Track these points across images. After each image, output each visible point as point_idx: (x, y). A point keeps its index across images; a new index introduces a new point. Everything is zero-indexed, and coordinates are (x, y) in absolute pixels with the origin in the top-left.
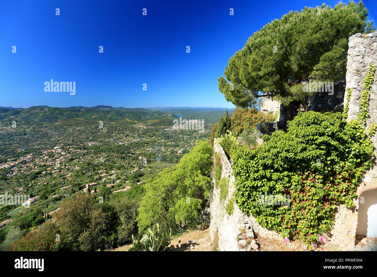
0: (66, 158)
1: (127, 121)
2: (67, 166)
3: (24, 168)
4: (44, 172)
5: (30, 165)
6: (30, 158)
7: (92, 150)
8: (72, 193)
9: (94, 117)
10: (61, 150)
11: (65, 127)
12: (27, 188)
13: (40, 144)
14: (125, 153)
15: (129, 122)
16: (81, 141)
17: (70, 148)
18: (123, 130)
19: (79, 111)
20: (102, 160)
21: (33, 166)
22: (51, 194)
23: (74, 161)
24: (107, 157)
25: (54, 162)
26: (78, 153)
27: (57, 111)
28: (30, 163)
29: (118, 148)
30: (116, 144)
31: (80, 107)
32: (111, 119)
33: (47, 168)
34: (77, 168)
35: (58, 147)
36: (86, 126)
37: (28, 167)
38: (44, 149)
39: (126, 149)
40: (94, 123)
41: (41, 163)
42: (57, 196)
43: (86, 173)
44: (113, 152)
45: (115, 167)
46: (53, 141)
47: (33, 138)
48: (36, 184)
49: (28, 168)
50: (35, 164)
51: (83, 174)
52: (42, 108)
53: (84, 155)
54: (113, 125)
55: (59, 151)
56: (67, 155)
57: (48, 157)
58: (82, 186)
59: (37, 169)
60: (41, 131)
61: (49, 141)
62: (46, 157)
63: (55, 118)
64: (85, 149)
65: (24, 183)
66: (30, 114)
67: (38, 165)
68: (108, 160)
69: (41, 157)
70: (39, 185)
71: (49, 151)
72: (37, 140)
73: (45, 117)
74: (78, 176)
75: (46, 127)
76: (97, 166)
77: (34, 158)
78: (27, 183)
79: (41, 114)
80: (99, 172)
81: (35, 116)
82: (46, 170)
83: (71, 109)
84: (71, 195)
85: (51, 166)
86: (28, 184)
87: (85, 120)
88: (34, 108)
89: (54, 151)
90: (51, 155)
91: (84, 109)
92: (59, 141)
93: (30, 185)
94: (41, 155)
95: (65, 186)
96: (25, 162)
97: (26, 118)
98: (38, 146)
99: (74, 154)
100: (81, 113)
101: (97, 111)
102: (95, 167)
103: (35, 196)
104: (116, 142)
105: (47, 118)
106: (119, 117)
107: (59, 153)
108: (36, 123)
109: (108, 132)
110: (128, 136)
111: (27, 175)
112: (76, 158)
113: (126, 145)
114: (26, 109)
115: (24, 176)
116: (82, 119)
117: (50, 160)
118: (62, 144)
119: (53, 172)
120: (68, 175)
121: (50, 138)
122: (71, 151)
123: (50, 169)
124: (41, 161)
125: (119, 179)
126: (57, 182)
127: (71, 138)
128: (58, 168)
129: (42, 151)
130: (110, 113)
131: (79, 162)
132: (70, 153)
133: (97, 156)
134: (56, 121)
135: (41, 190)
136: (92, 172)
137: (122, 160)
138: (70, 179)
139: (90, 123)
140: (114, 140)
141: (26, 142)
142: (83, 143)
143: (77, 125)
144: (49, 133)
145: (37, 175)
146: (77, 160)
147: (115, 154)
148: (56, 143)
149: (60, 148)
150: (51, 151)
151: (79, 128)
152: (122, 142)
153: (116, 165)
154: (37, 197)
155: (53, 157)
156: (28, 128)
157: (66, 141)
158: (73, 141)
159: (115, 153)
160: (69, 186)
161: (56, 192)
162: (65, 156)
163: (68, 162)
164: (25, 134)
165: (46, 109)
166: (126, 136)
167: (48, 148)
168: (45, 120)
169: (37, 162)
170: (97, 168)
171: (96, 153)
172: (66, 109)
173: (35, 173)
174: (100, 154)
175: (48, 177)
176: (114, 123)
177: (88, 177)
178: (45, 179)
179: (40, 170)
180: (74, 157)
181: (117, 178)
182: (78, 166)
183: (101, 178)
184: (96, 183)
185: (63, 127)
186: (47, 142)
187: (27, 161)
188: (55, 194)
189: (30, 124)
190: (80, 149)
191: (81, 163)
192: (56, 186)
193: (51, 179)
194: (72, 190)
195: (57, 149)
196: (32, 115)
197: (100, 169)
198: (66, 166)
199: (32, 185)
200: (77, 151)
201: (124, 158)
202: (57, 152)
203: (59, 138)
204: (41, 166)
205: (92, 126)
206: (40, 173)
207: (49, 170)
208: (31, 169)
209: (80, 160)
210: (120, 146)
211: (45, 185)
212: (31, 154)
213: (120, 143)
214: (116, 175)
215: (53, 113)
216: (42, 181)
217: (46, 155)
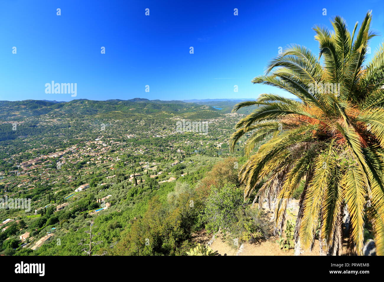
0: (107, 149)
1: (164, 114)
2: (109, 157)
3: (71, 157)
4: (88, 163)
5: (75, 156)
6: (75, 149)
7: (131, 142)
8: (118, 182)
9: (131, 109)
10: (102, 142)
11: (104, 119)
12: (75, 176)
13: (83, 136)
14: (163, 146)
15: (166, 115)
16: (120, 133)
17: (110, 140)
18: (160, 122)
19: (117, 104)
20: (141, 152)
21: (78, 157)
22: (100, 182)
23: (115, 152)
24: (146, 149)
25: (96, 153)
26: (118, 145)
27: (96, 104)
28: (75, 153)
29: (156, 141)
30: (153, 137)
31: (117, 100)
32: (148, 112)
33: (90, 158)
34: (118, 159)
35: (99, 139)
36: (124, 118)
37: (74, 157)
38: (87, 141)
39: (164, 142)
40: (132, 116)
41: (85, 154)
42: (105, 184)
43: (128, 164)
44: (152, 144)
45: (155, 159)
46: (94, 133)
47: (77, 129)
48: (82, 173)
49: (74, 159)
50: (80, 155)
51: (125, 165)
52: (82, 101)
53: (124, 147)
54: (150, 118)
55: (101, 142)
56: (108, 147)
57: (90, 148)
58: (127, 176)
59: (82, 159)
60: (83, 124)
61: (91, 133)
62: (89, 148)
63: (95, 111)
64: (124, 141)
65: (72, 171)
66: (72, 107)
67: (82, 156)
68: (147, 152)
69: (84, 148)
70: (85, 174)
71: (92, 142)
72: (80, 132)
73: (86, 110)
74: (120, 167)
75: (87, 120)
76: (137, 158)
77: (78, 149)
78: (74, 172)
79: (82, 108)
80: (141, 163)
81: (77, 109)
82: (90, 161)
83: (109, 102)
84: (117, 184)
85: (94, 156)
86: (76, 173)
87: (123, 113)
88: (75, 101)
89: (95, 142)
90: (94, 147)
91: (121, 102)
92: (99, 133)
93: (77, 174)
94: (85, 146)
95: (110, 175)
96: (70, 153)
97: (69, 111)
98: (81, 137)
99: (115, 146)
100: (119, 106)
101: (134, 104)
102: (136, 159)
103: (85, 183)
104: (154, 135)
105: (88, 111)
106: (155, 110)
107: (101, 145)
108: (78, 116)
109: (145, 125)
110: (165, 129)
111: (73, 165)
112: (117, 150)
113: (164, 138)
114: (69, 102)
115: (71, 165)
116: (120, 111)
117: (92, 151)
118: (103, 136)
119: (96, 163)
120: (111, 166)
121: (91, 130)
122: (112, 143)
123: (93, 159)
124: (85, 152)
125: (160, 170)
126: (101, 171)
127: (111, 131)
128: (101, 159)
129: (85, 142)
130: (147, 106)
131: (120, 153)
132: (110, 145)
133: (136, 148)
134: (96, 114)
135: (88, 179)
136: (133, 163)
137: (161, 153)
138: (113, 169)
139: (128, 116)
140: (152, 132)
141: (71, 134)
142: (122, 136)
143: (116, 117)
144: (90, 125)
145: (82, 165)
146: (117, 151)
147: (154, 147)
148: (97, 135)
149: (101, 140)
150: (93, 142)
151: (118, 121)
152: (159, 134)
153: (155, 157)
154: (87, 185)
155: (95, 148)
156: (72, 120)
157: (106, 133)
158: (112, 133)
159: (154, 145)
160: (113, 176)
161: (103, 180)
162: (106, 148)
163: (109, 153)
164: (69, 126)
165: (86, 102)
166: (164, 129)
167: (90, 140)
168: (85, 113)
169: (81, 152)
170: (137, 160)
171: (135, 146)
172: (104, 102)
173: (80, 163)
174: (139, 146)
175: (93, 167)
176: (151, 116)
177: (130, 168)
178: (90, 169)
179: (84, 161)
180: (115, 149)
181: (158, 170)
182: (119, 158)
183: (142, 169)
184: (140, 174)
185: (103, 120)
186: (89, 134)
187: (73, 151)
188: (103, 183)
189: (73, 117)
190: (120, 141)
191: (121, 155)
192: (101, 175)
193: (96, 169)
194: (118, 180)
195: (98, 141)
196: (74, 108)
197: (140, 161)
198: (107, 157)
199: (79, 174)
200: (117, 142)
201: (162, 151)
202: (98, 143)
203: (99, 130)
204: (85, 157)
205: (130, 118)
206: (84, 163)
207: (92, 161)
208: (76, 159)
209: (120, 152)
210: (158, 139)
211: (90, 174)
212: (76, 145)
213: (158, 136)
214: (157, 167)
215: (92, 106)
216: (87, 171)
217: (89, 147)
